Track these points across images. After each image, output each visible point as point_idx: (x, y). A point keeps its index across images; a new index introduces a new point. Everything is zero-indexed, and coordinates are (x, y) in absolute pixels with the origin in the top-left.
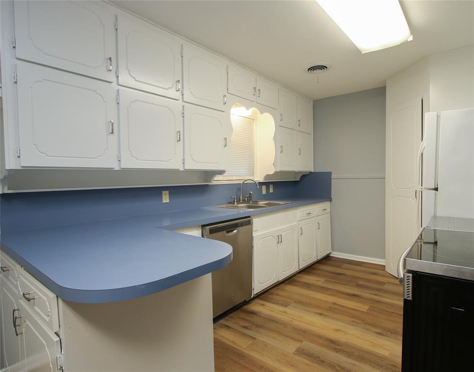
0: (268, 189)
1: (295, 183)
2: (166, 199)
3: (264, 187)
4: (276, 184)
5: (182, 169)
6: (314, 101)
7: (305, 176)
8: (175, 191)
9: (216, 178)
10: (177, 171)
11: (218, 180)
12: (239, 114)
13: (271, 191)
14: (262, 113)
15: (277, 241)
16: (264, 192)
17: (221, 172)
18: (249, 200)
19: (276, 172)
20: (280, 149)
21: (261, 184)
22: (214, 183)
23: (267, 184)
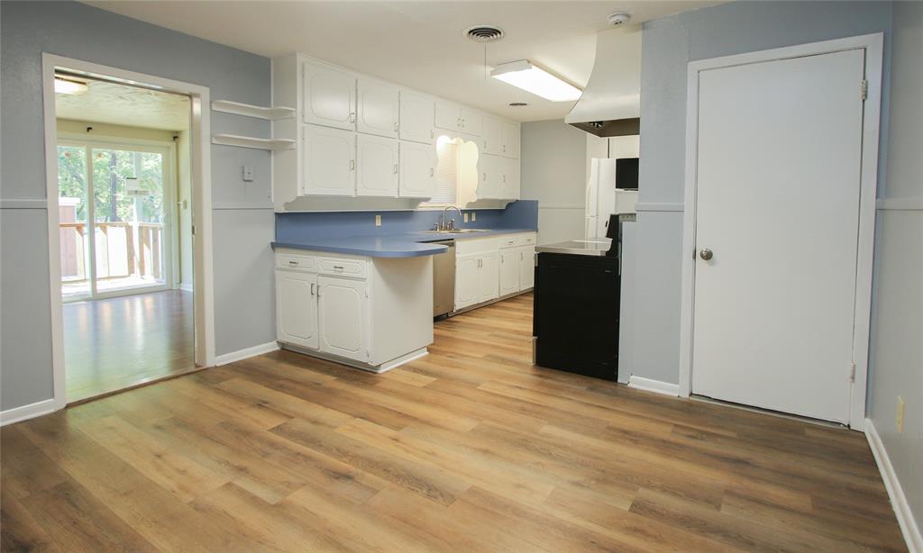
0: (470, 217)
1: (501, 211)
2: (378, 223)
3: (466, 215)
4: (479, 212)
5: (397, 196)
6: (522, 123)
7: (510, 205)
8: (387, 215)
9: (421, 205)
10: (394, 198)
11: (423, 207)
12: (443, 142)
13: (474, 219)
14: (465, 142)
15: (477, 265)
16: (466, 221)
17: (427, 200)
18: (451, 227)
19: (479, 200)
20: (483, 177)
21: (463, 211)
22: (419, 209)
23: (469, 212)
